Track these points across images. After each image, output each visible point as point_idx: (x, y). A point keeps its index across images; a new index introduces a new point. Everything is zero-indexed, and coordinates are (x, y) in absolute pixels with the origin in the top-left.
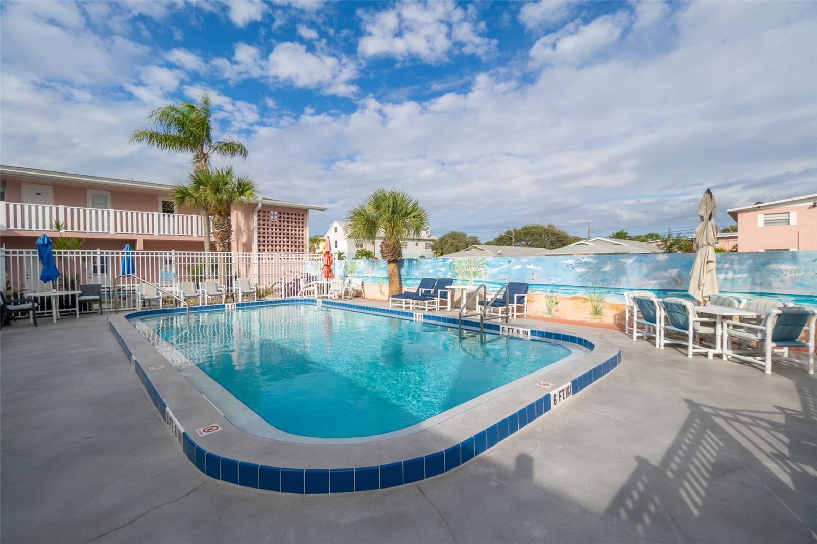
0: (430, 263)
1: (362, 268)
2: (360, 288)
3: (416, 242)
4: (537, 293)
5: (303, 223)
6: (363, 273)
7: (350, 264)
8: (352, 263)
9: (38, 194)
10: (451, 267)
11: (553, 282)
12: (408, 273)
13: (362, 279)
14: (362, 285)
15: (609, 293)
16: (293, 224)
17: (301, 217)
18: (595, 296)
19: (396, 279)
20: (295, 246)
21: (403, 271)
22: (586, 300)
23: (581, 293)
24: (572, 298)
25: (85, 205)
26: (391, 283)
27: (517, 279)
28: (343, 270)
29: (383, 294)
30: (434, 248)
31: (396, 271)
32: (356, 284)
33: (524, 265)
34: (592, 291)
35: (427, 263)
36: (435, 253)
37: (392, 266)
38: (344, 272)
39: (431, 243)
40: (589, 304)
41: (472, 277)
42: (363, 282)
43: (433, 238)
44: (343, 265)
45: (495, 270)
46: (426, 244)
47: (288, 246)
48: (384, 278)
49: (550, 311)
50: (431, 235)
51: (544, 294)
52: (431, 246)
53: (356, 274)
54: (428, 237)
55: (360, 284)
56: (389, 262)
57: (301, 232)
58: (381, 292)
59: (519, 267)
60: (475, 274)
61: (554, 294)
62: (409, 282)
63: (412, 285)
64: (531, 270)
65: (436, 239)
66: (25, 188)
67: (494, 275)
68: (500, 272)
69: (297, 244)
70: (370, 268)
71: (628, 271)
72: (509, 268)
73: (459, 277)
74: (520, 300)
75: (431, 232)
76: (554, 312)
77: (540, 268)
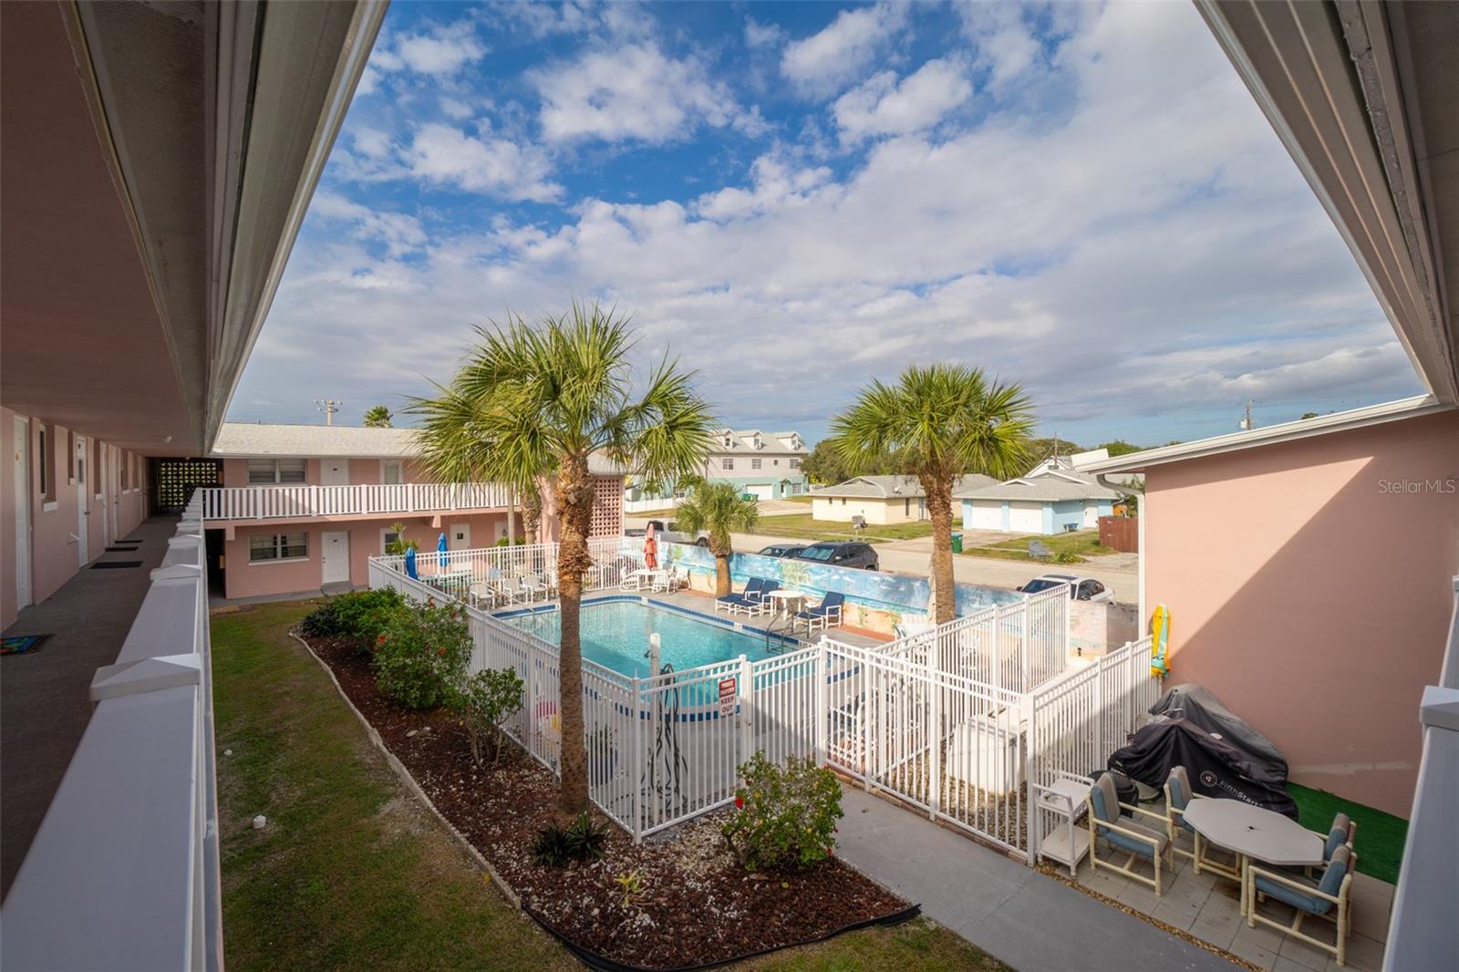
0: (759, 562)
1: (688, 556)
2: (686, 579)
3: (774, 459)
4: (851, 603)
5: (617, 490)
6: (690, 561)
7: (675, 549)
8: (677, 548)
9: (335, 470)
10: (779, 568)
11: (863, 595)
12: (737, 568)
13: (689, 567)
14: (689, 575)
15: (904, 610)
16: (607, 492)
17: (615, 484)
18: (894, 612)
19: (726, 575)
20: (609, 519)
21: (732, 565)
22: (887, 615)
23: (884, 608)
24: (878, 612)
25: (378, 483)
26: (719, 579)
27: (836, 588)
28: (666, 554)
29: (711, 587)
30: (803, 467)
31: (724, 566)
32: (681, 574)
33: (841, 576)
34: (892, 607)
35: (756, 561)
36: (806, 475)
37: (720, 561)
38: (667, 557)
39: (800, 460)
40: (890, 618)
41: (798, 581)
42: (689, 572)
43: (803, 450)
44: (667, 548)
45: (818, 578)
46: (792, 461)
47: (601, 519)
48: (712, 570)
49: (861, 621)
50: (799, 446)
51: (857, 605)
52: (799, 464)
53: (681, 561)
54: (795, 449)
55: (686, 574)
56: (717, 557)
57: (615, 501)
58: (709, 584)
59: (836, 577)
60: (800, 578)
61: (865, 607)
62: (738, 578)
63: (741, 581)
64: (848, 582)
65: (808, 451)
66: (325, 471)
67: (816, 582)
68: (821, 580)
69: (611, 516)
70: (696, 557)
71: (916, 593)
72: (829, 577)
73: (786, 580)
74: (834, 611)
75: (799, 441)
76: (864, 623)
77: (854, 581)
